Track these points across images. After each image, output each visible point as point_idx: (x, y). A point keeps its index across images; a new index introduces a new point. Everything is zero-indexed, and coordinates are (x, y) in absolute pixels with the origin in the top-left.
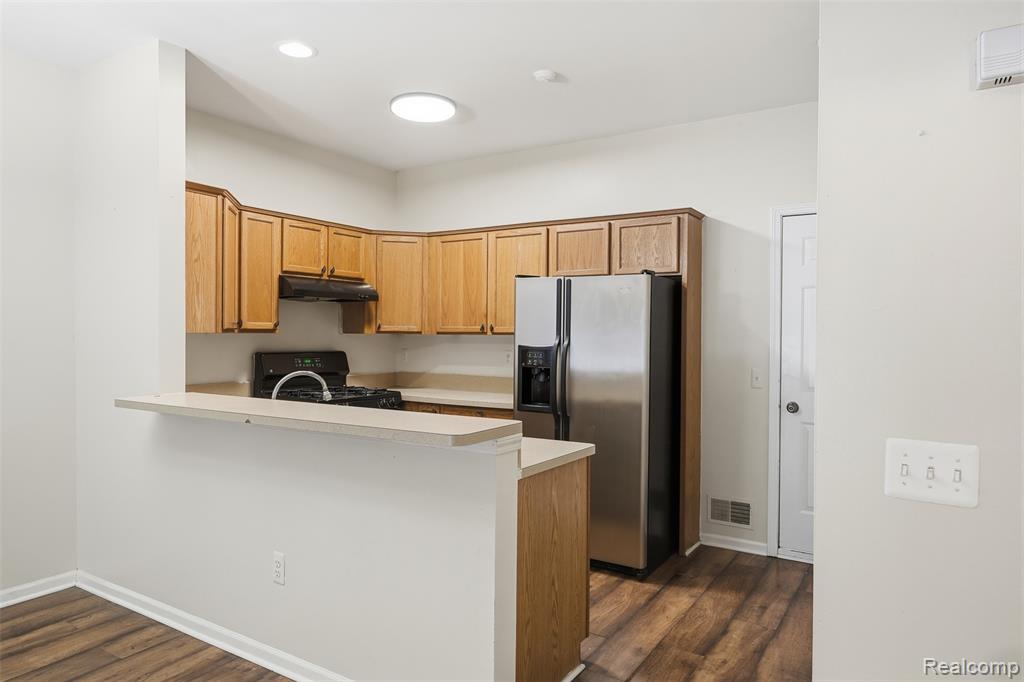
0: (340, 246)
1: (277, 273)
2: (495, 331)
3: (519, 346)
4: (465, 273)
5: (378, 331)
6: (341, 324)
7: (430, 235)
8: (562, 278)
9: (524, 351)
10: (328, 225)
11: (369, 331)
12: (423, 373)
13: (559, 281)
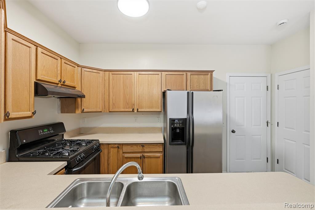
0: (66, 70)
1: (33, 80)
2: (139, 111)
3: (170, 119)
4: (123, 87)
5: (83, 111)
6: (60, 108)
7: (105, 71)
8: (189, 91)
9: (172, 121)
10: (61, 57)
11: (78, 111)
12: (96, 127)
13: (188, 93)
